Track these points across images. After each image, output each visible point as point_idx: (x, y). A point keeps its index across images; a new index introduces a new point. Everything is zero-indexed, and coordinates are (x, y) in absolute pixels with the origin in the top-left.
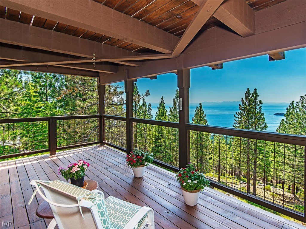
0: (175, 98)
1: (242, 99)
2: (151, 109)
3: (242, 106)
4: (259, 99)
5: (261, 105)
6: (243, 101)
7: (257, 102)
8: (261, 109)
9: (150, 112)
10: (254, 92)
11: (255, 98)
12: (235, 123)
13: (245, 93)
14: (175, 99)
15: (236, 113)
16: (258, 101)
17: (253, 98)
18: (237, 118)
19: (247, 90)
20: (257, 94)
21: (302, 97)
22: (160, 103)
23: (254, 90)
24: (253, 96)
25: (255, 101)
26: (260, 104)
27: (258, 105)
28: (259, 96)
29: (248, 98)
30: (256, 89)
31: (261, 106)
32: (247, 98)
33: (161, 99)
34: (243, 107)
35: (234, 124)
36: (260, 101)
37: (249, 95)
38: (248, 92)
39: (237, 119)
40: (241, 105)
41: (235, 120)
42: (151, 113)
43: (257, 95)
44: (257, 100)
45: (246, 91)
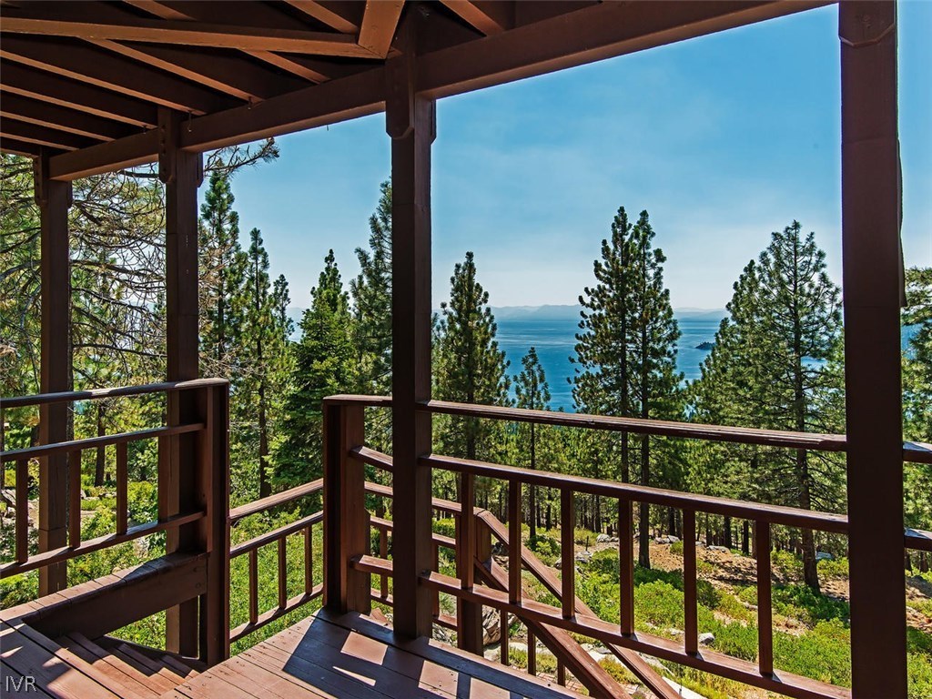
0: (378, 215)
1: (604, 242)
2: (286, 298)
3: (604, 267)
4: (654, 244)
5: (660, 265)
6: (605, 250)
7: (650, 255)
8: (661, 277)
9: (284, 309)
10: (638, 222)
11: (644, 244)
12: (582, 322)
13: (613, 224)
14: (379, 220)
15: (586, 290)
16: (651, 251)
17: (635, 241)
18: (587, 306)
19: (617, 214)
20: (648, 226)
21: (776, 235)
22: (323, 273)
23: (641, 214)
24: (636, 235)
25: (642, 252)
26: (657, 261)
27: (653, 266)
28: (653, 234)
29: (623, 240)
30: (644, 214)
31: (661, 269)
32: (618, 240)
33: (326, 259)
34: (606, 269)
35: (579, 325)
36: (658, 253)
37: (625, 230)
38: (621, 221)
39: (589, 312)
40: (600, 265)
41: (582, 314)
42: (287, 312)
43: (648, 233)
44: (648, 248)
45: (616, 217)
